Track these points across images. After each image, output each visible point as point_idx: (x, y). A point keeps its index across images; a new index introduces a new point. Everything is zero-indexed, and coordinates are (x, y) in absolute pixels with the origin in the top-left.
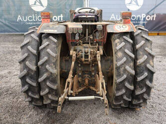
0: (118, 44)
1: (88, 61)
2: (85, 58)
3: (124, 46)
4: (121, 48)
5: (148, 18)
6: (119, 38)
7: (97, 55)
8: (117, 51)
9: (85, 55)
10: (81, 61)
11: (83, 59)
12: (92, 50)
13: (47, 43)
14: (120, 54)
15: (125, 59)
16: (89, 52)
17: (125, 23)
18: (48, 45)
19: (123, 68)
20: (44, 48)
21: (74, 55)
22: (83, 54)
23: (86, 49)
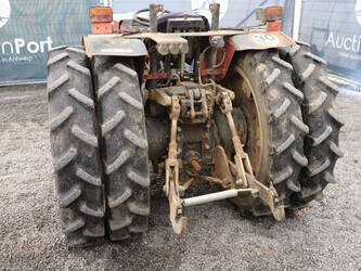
0: (265, 74)
1: (202, 116)
2: (196, 111)
3: (280, 77)
4: (274, 81)
6: (263, 62)
7: (225, 101)
8: (268, 87)
9: (195, 105)
10: (189, 119)
11: (193, 113)
12: (207, 92)
13: (115, 79)
14: (274, 93)
15: (287, 102)
16: (203, 95)
17: (270, 30)
18: (118, 83)
19: (285, 121)
20: (110, 91)
21: (176, 104)
22: (192, 101)
23: (197, 91)
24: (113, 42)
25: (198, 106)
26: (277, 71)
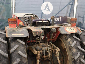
0: (71, 42)
1: (48, 57)
2: (46, 55)
3: (76, 44)
4: (74, 45)
5: (57, 19)
6: (70, 38)
8: (72, 48)
10: (43, 58)
11: (45, 56)
12: (50, 48)
13: (17, 46)
14: (74, 50)
15: (79, 54)
16: (49, 50)
17: (72, 26)
18: (18, 47)
19: (79, 61)
20: (15, 51)
21: (39, 54)
22: (44, 52)
23: (46, 48)
24: (16, 31)
25: (47, 54)
26: (75, 42)
